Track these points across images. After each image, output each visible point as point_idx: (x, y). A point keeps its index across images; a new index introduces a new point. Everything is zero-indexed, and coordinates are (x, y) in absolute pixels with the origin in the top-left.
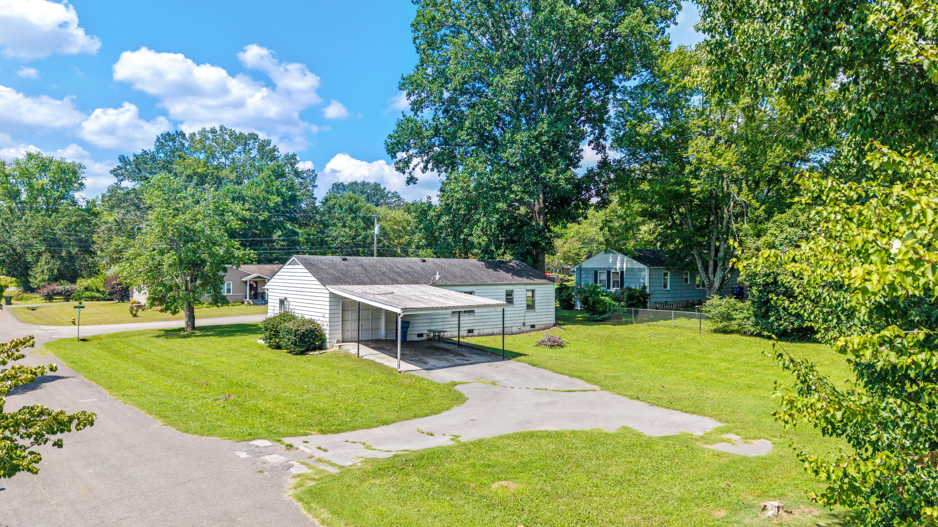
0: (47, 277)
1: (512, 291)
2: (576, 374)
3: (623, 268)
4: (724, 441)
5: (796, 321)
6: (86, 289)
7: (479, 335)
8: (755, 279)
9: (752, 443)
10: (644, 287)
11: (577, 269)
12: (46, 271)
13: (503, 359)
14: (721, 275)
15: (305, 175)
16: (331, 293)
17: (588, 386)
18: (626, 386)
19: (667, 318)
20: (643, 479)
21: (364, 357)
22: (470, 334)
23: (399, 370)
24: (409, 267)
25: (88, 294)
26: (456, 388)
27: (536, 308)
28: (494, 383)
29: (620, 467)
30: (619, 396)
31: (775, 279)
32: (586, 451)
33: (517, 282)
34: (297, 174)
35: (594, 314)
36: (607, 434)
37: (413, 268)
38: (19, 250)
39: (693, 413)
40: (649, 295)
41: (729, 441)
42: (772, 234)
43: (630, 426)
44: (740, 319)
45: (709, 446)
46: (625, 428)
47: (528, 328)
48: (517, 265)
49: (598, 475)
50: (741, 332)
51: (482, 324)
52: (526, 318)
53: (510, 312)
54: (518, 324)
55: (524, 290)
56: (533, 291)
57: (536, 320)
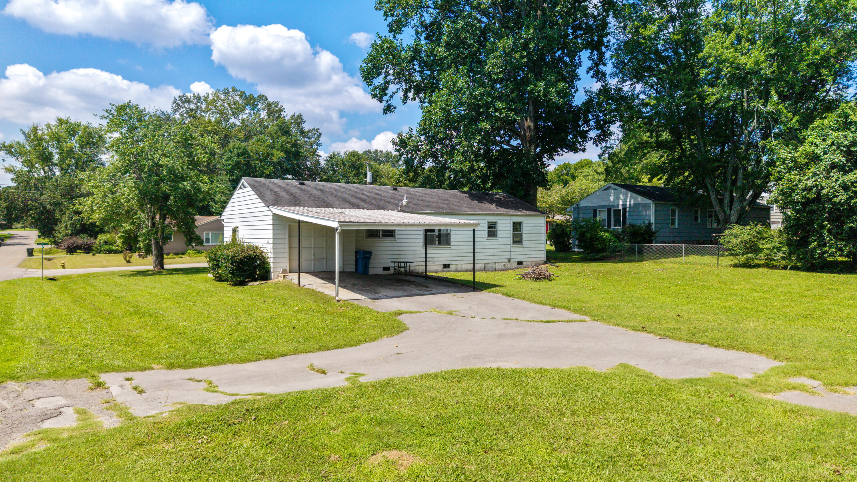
0: (70, 232)
1: (496, 222)
2: (561, 304)
3: (626, 205)
4: (794, 388)
5: (845, 246)
6: (106, 243)
7: (457, 271)
8: (791, 196)
9: (845, 393)
10: (650, 224)
11: (575, 209)
12: (69, 226)
13: (474, 291)
14: (739, 208)
15: (310, 134)
16: (274, 215)
17: (577, 316)
18: (626, 316)
19: (677, 253)
20: (658, 454)
21: (306, 287)
22: (445, 269)
23: (337, 298)
24: (377, 194)
25: (106, 247)
26: (400, 317)
27: (524, 242)
28: (451, 313)
29: (613, 429)
30: (616, 328)
31: (818, 194)
32: (555, 400)
33: (502, 212)
34: (303, 133)
35: (592, 252)
36: (594, 374)
37: (380, 195)
38: (48, 207)
39: (730, 347)
40: (655, 232)
41: (802, 388)
42: (812, 143)
43: (632, 363)
44: (768, 249)
45: (770, 396)
46: (624, 366)
47: (515, 265)
48: (504, 197)
49: (571, 443)
50: (770, 265)
51: (460, 258)
52: (512, 253)
53: (493, 247)
54: (503, 260)
55: (509, 222)
56: (520, 224)
57: (523, 256)
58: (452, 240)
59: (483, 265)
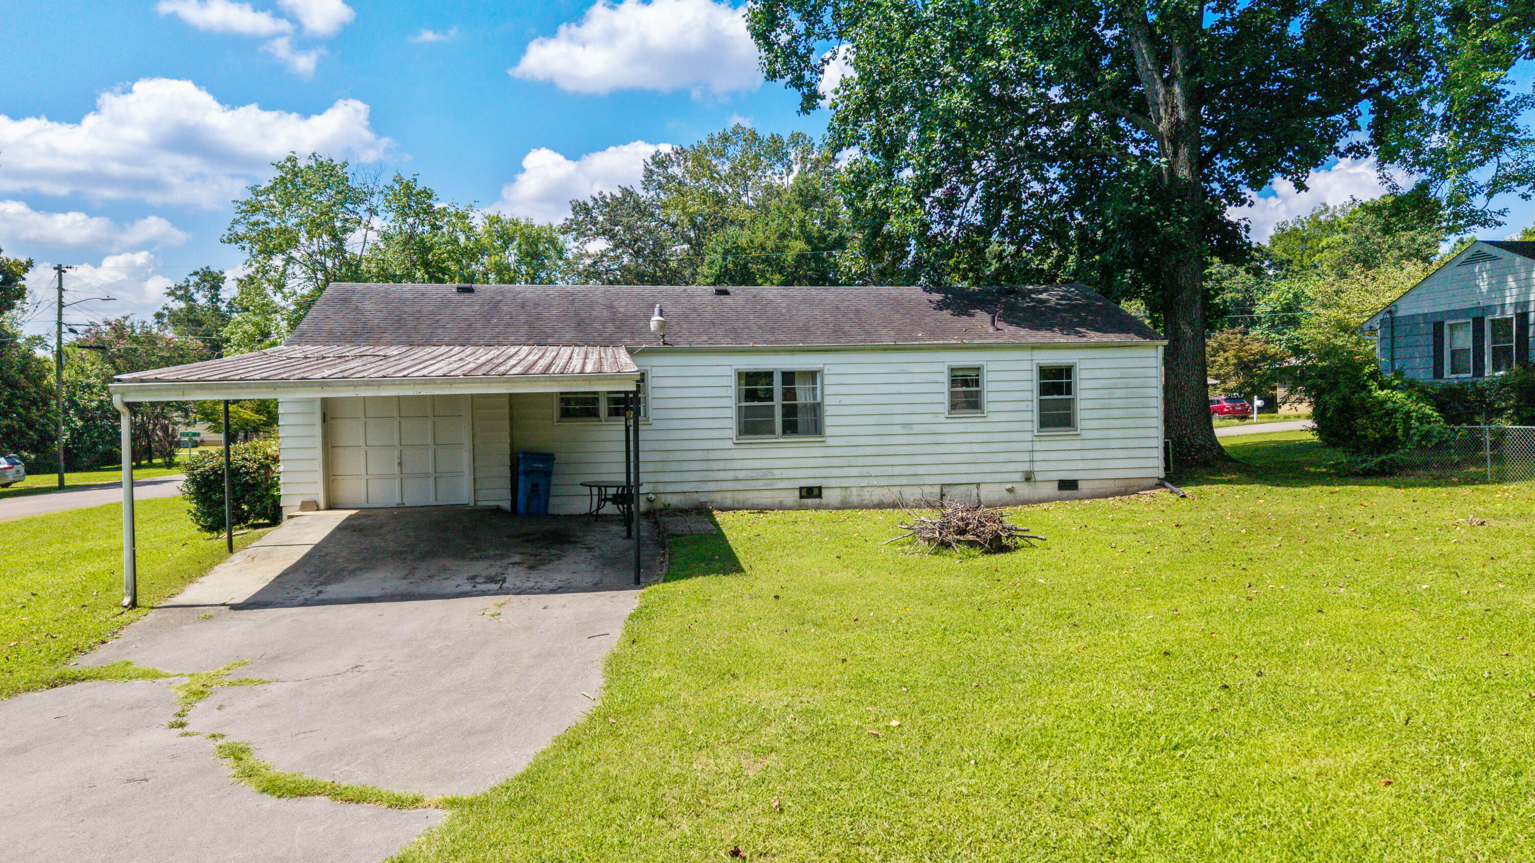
1: (978, 369)
3: (1528, 305)
7: (845, 505)
11: (1383, 324)
22: (809, 501)
27: (1080, 424)
47: (1052, 489)
51: (854, 471)
52: (1037, 456)
53: (972, 438)
54: (1005, 477)
55: (1027, 365)
56: (1066, 372)
57: (1081, 465)
58: (828, 421)
59: (937, 490)
